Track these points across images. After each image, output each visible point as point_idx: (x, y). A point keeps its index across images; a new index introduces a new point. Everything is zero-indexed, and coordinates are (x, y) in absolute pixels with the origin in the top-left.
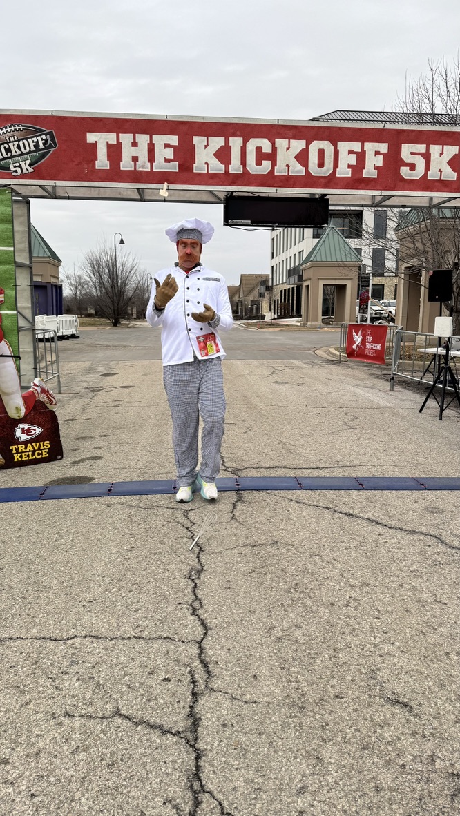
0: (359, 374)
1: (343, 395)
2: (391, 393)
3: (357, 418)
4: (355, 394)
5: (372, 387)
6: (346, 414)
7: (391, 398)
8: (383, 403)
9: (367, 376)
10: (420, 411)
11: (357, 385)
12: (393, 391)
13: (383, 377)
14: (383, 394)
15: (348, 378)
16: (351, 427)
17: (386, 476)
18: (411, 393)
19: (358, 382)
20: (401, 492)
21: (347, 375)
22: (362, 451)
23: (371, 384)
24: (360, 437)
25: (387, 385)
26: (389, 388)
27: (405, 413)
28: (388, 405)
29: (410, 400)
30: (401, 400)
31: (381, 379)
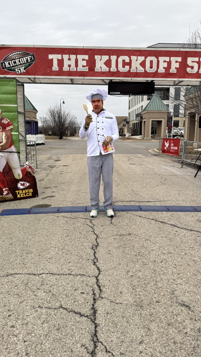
0: (167, 160)
1: (160, 169)
2: (182, 169)
3: (166, 180)
4: (165, 169)
5: (173, 166)
6: (162, 178)
7: (181, 171)
8: (178, 173)
9: (171, 161)
10: (195, 177)
11: (167, 165)
12: (182, 168)
13: (178, 162)
14: (178, 169)
15: (162, 162)
16: (163, 184)
17: (179, 205)
18: (191, 169)
19: (167, 164)
20: (186, 212)
21: (162, 161)
22: (169, 194)
23: (173, 165)
24: (168, 188)
25: (180, 165)
26: (181, 167)
27: (188, 178)
28: (180, 174)
29: (190, 172)
30: (186, 172)
31: (177, 162)
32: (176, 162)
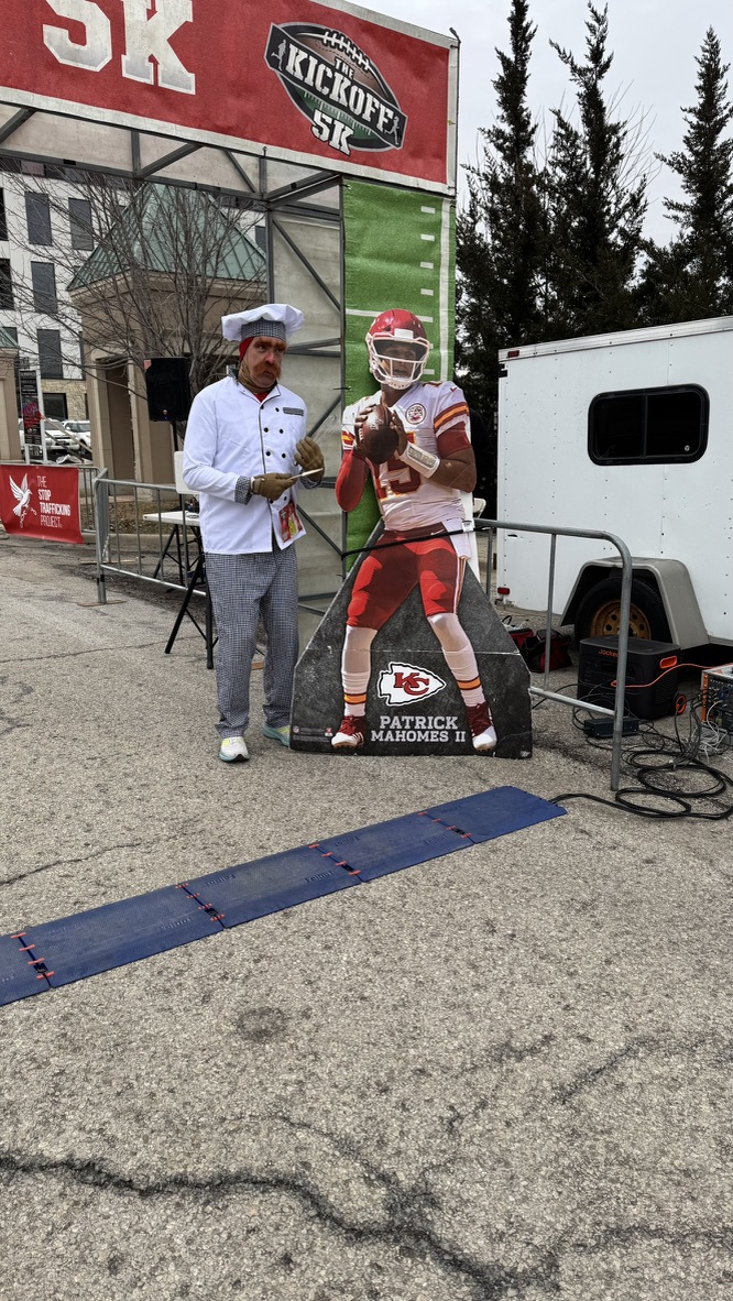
0: (33, 567)
2: (103, 608)
3: (29, 690)
4: (25, 622)
5: (61, 599)
7: (101, 621)
8: (89, 638)
9: (49, 572)
10: (168, 651)
11: (30, 595)
12: (105, 603)
13: (82, 571)
14: (85, 614)
15: (9, 580)
16: (15, 724)
18: (140, 605)
19: (30, 587)
20: (161, 959)
23: (60, 591)
24: (38, 754)
25: (91, 590)
26: (96, 597)
27: (137, 659)
28: (100, 641)
29: (143, 623)
30: (125, 625)
31: (79, 575)
32: (72, 572)
